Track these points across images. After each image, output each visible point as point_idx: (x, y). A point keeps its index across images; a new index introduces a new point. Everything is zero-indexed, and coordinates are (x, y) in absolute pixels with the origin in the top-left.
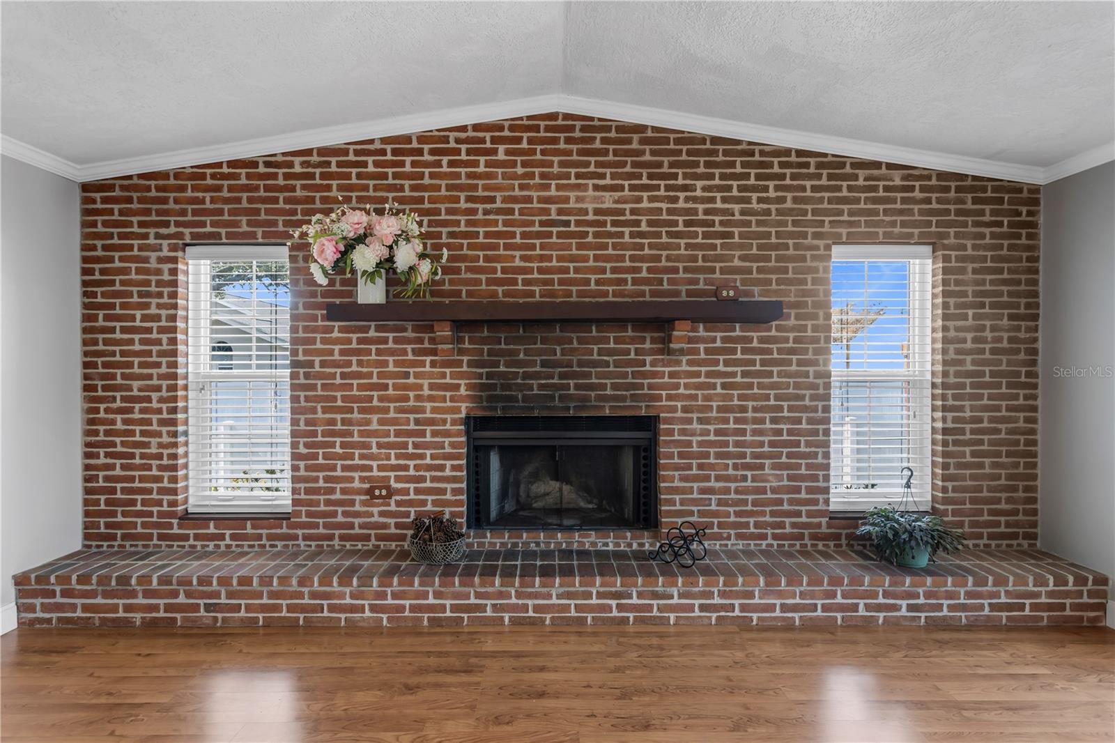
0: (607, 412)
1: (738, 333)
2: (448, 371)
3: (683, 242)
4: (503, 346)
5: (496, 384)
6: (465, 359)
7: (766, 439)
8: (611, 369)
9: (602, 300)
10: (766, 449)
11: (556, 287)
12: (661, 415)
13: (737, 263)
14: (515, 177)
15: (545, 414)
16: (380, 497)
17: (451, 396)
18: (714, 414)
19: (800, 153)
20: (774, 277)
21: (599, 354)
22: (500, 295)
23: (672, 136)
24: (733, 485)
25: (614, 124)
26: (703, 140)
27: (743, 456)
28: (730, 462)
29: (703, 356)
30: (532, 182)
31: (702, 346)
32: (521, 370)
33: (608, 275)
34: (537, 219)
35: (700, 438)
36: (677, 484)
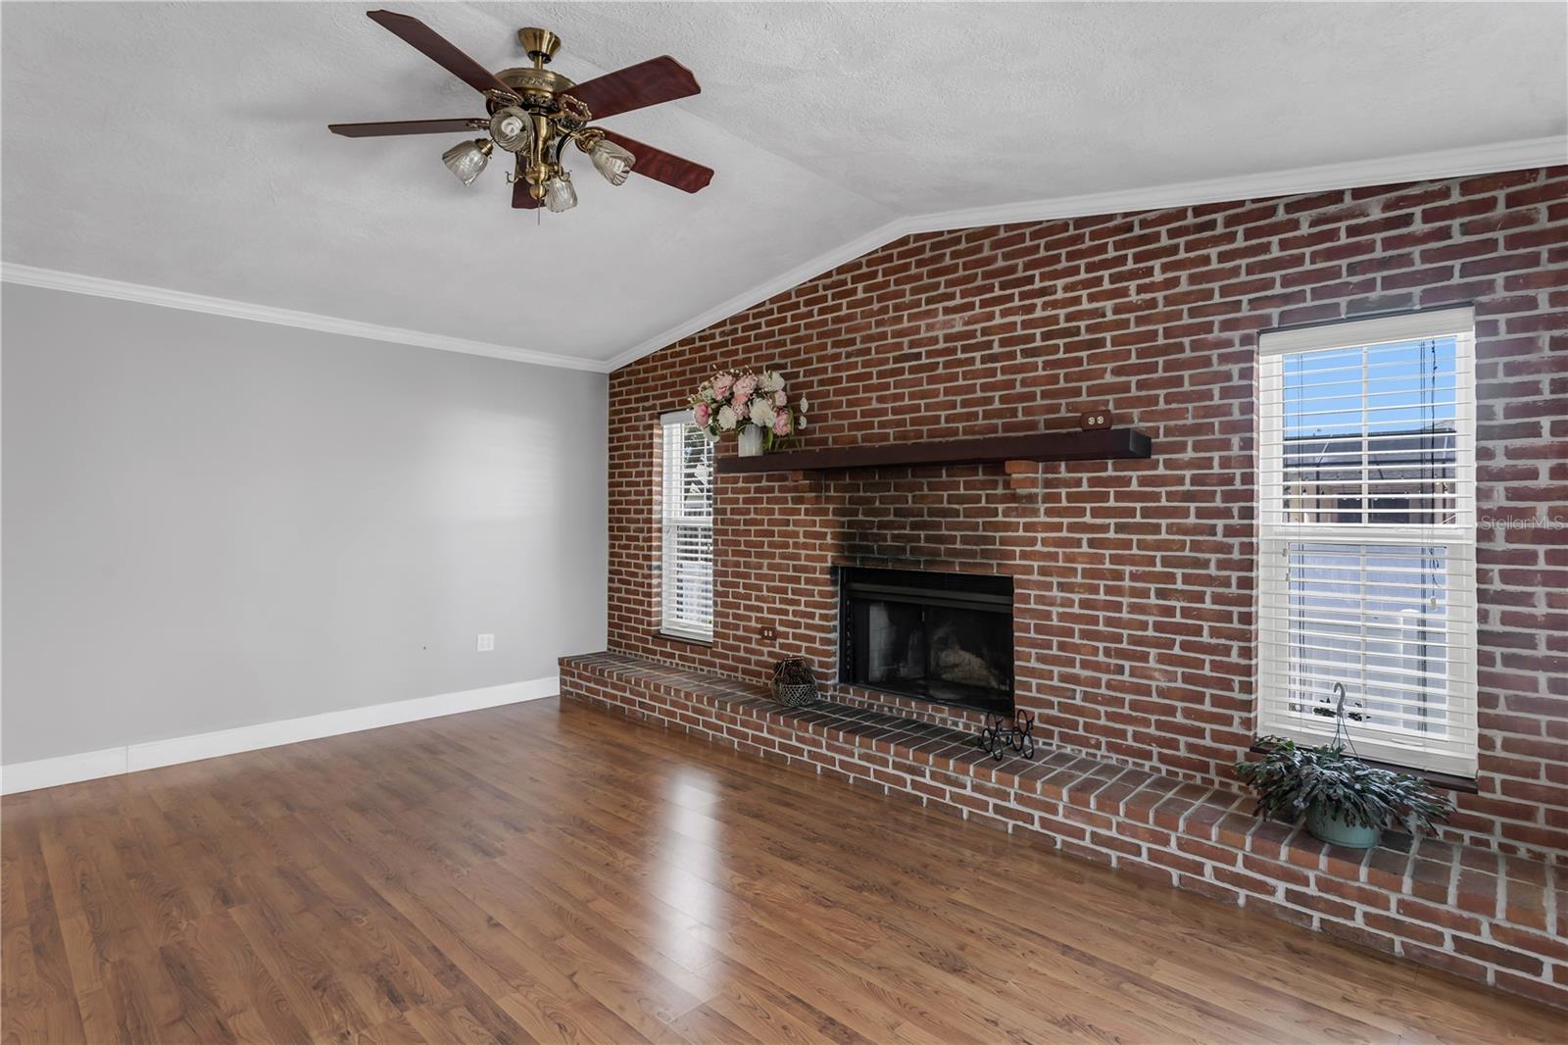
0: (957, 570)
1: (1110, 472)
2: (818, 519)
3: (1040, 360)
4: (861, 494)
5: (855, 533)
6: (831, 507)
7: (1151, 619)
8: (961, 519)
9: (952, 439)
10: (1150, 632)
11: (909, 428)
12: (1015, 576)
13: (1109, 378)
14: (872, 314)
15: (899, 567)
16: (768, 638)
17: (820, 544)
18: (1079, 579)
19: (1199, 210)
20: (1162, 393)
21: (949, 502)
22: (860, 440)
23: (1028, 231)
24: (1105, 677)
25: (963, 233)
26: (1064, 226)
27: (1118, 639)
28: (1101, 645)
29: (1064, 503)
30: (886, 317)
31: (1063, 491)
32: (876, 520)
33: (959, 410)
34: (891, 355)
35: (1061, 610)
36: (1033, 664)
